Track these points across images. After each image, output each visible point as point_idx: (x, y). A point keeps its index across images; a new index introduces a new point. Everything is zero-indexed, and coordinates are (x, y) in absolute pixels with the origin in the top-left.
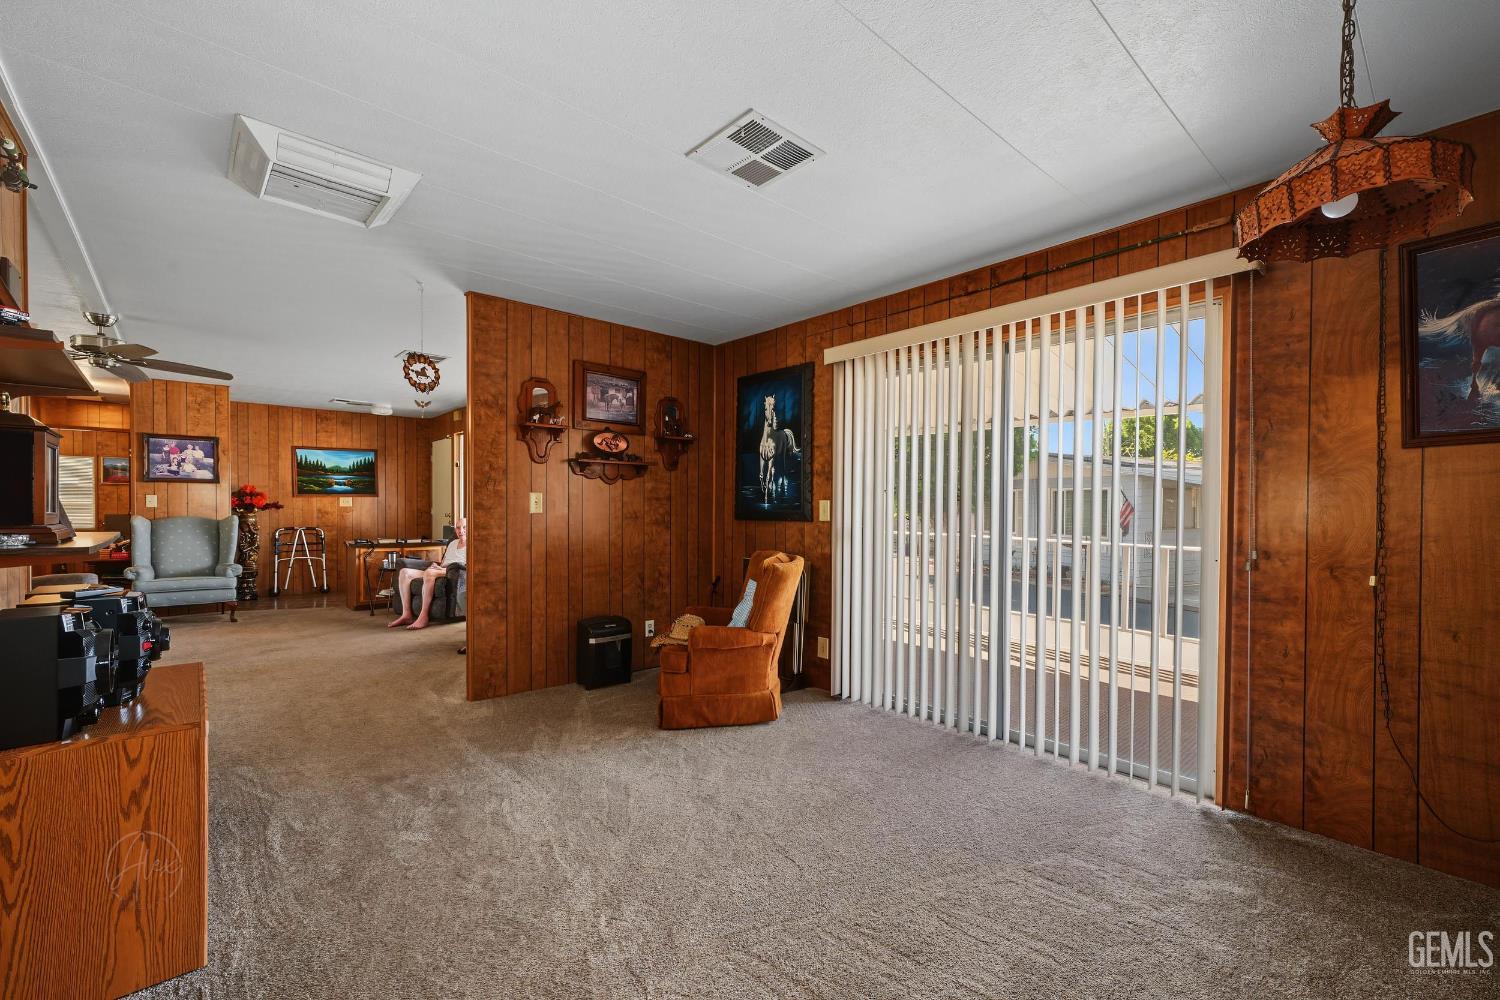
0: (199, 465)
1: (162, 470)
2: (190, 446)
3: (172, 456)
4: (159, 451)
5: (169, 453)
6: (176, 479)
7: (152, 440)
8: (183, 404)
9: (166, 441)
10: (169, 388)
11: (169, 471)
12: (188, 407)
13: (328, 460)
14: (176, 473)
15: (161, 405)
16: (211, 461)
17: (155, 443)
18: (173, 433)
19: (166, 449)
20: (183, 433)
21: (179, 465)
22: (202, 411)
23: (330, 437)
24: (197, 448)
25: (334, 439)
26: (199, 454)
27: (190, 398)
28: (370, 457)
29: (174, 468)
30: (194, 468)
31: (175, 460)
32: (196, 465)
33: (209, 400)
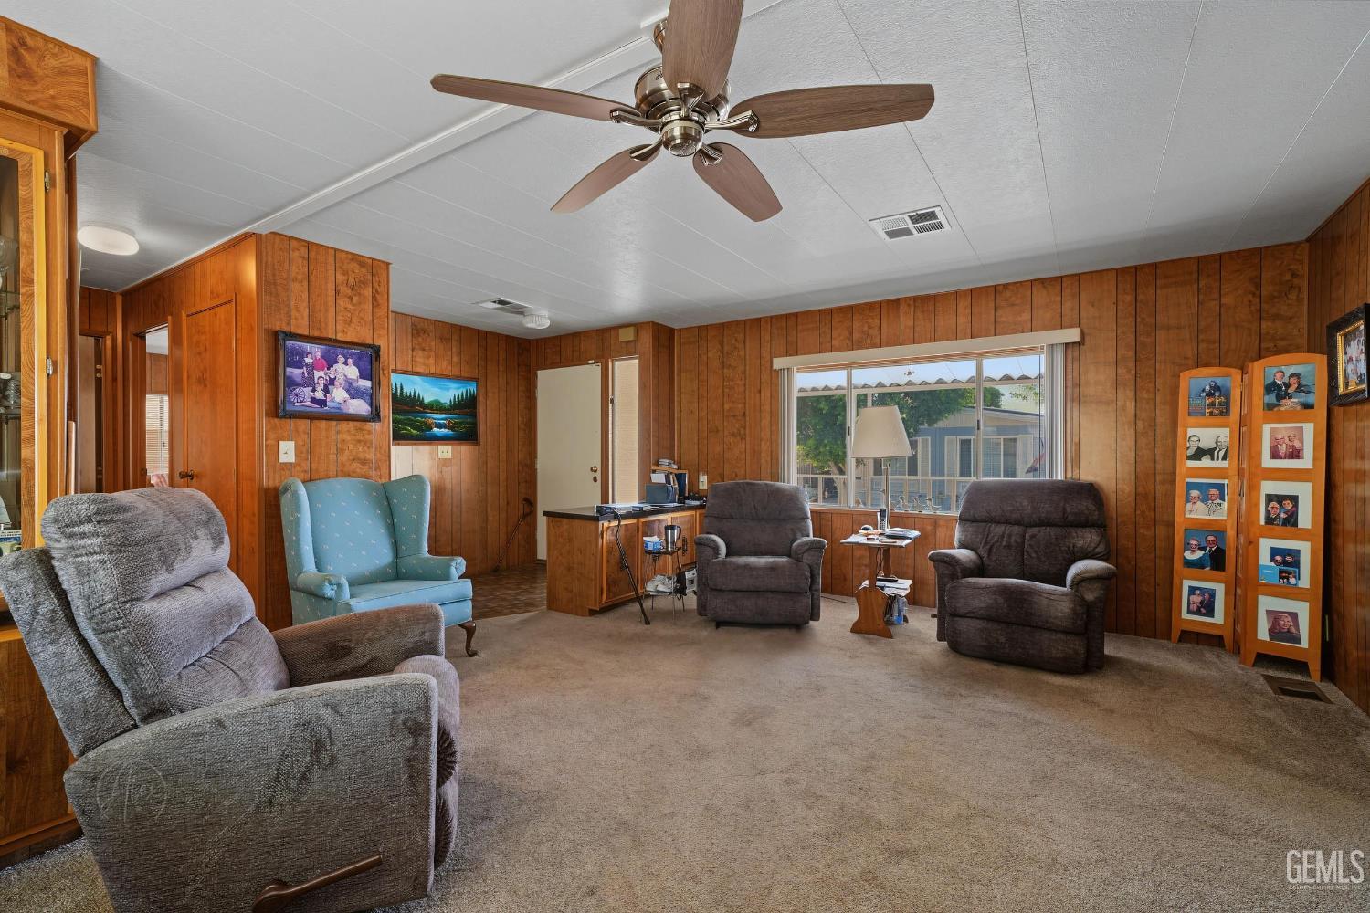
0: (354, 393)
1: (303, 398)
2: (341, 359)
3: (317, 374)
4: (299, 365)
5: (313, 367)
6: (323, 414)
7: (289, 343)
8: (331, 286)
9: (308, 347)
10: (312, 255)
11: (313, 400)
12: (337, 292)
13: (428, 391)
14: (322, 403)
15: (301, 282)
16: (367, 384)
17: (293, 352)
18: (316, 334)
19: (309, 360)
20: (332, 335)
21: (326, 390)
22: (355, 299)
23: (429, 357)
24: (350, 361)
25: (432, 361)
26: (352, 372)
27: (340, 278)
28: (472, 388)
29: (319, 395)
30: (346, 395)
31: (322, 382)
32: (348, 391)
33: (363, 283)
